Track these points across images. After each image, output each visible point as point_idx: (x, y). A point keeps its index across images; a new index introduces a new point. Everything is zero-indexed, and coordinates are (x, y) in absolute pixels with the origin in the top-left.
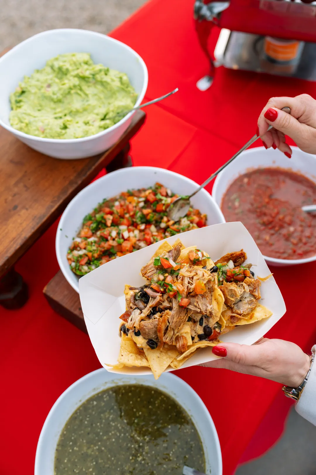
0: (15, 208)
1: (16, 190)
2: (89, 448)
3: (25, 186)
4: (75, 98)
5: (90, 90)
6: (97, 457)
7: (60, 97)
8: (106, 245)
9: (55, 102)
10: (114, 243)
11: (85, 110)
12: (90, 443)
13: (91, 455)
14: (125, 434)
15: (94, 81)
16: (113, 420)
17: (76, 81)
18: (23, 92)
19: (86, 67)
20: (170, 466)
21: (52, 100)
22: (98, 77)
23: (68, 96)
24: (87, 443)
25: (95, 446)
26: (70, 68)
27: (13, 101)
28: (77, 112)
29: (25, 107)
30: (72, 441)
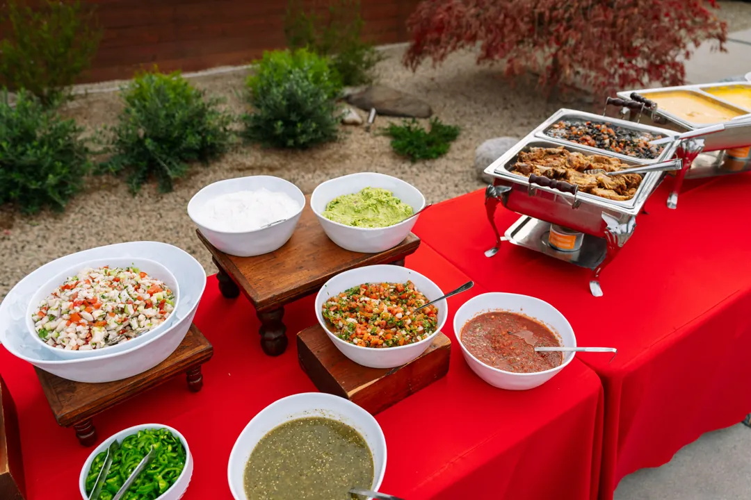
0: (301, 268)
1: (307, 259)
2: (283, 450)
3: (314, 258)
4: (370, 211)
5: (382, 210)
6: (286, 457)
7: (360, 208)
8: (353, 304)
9: (355, 212)
10: (360, 305)
11: (373, 220)
12: (286, 447)
13: (282, 455)
14: (315, 451)
15: (387, 205)
16: (310, 439)
17: (375, 202)
18: (337, 202)
19: (385, 196)
20: (340, 484)
21: (354, 210)
22: (391, 203)
23: (366, 210)
24: (284, 447)
25: (289, 450)
26: (374, 195)
27: (328, 206)
28: (368, 220)
29: (334, 211)
30: (272, 441)
